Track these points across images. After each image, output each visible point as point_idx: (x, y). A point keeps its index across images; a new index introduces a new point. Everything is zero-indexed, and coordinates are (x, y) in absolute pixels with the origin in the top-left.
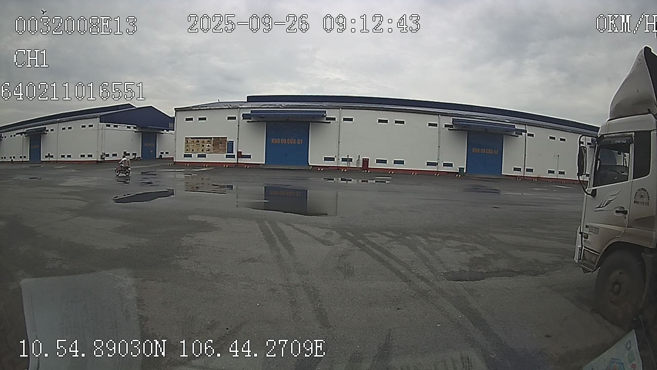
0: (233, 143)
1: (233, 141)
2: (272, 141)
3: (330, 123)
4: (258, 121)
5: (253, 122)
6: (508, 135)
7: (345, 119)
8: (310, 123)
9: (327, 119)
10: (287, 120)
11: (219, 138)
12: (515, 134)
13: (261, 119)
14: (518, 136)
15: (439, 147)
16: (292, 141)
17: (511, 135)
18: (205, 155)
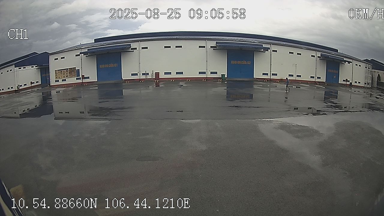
0: (79, 71)
1: (79, 69)
2: (100, 66)
3: (133, 51)
4: (92, 55)
5: (89, 56)
6: (258, 51)
7: (143, 48)
8: (122, 53)
9: (132, 49)
10: (108, 53)
11: (72, 68)
12: (263, 51)
13: (93, 53)
14: (265, 52)
15: (207, 61)
16: (112, 65)
17: (260, 51)
18: (66, 79)
